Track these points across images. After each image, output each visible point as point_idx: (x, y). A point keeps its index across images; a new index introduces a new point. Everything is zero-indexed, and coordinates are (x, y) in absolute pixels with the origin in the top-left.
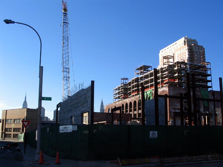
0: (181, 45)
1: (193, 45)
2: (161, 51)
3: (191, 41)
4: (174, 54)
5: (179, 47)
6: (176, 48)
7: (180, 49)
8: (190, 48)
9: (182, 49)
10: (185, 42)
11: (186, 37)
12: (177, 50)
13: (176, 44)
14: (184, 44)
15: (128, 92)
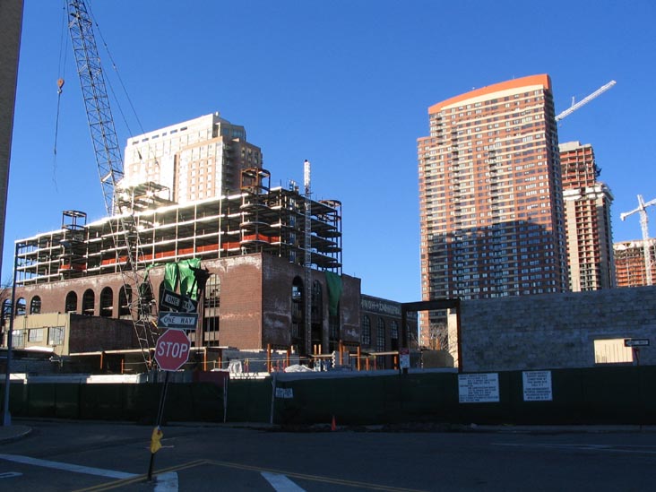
0: (204, 134)
1: (237, 140)
2: (130, 141)
3: (234, 130)
4: (175, 156)
5: (194, 139)
6: (184, 139)
7: (200, 145)
8: (230, 148)
9: (206, 147)
10: (215, 128)
11: (217, 114)
12: (191, 148)
13: (186, 129)
14: (211, 135)
15: (86, 256)
